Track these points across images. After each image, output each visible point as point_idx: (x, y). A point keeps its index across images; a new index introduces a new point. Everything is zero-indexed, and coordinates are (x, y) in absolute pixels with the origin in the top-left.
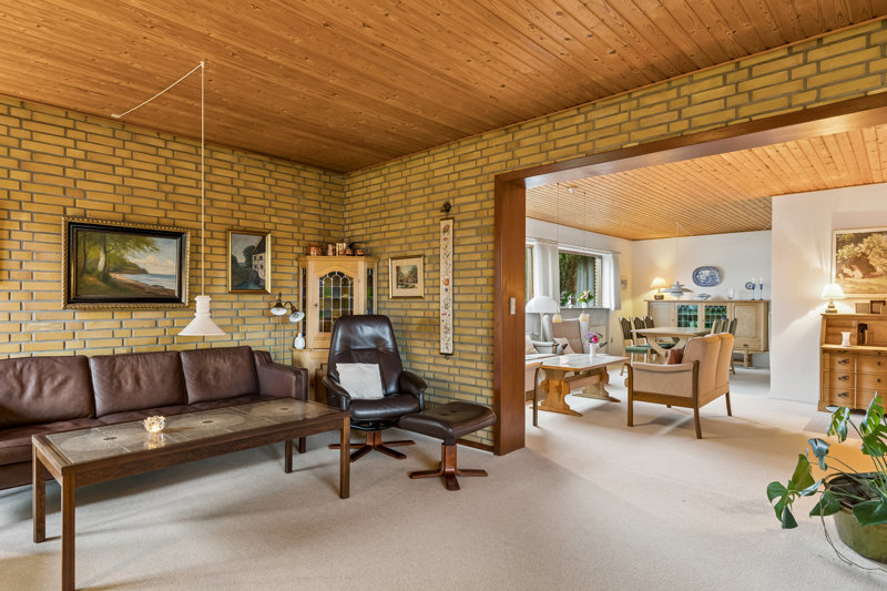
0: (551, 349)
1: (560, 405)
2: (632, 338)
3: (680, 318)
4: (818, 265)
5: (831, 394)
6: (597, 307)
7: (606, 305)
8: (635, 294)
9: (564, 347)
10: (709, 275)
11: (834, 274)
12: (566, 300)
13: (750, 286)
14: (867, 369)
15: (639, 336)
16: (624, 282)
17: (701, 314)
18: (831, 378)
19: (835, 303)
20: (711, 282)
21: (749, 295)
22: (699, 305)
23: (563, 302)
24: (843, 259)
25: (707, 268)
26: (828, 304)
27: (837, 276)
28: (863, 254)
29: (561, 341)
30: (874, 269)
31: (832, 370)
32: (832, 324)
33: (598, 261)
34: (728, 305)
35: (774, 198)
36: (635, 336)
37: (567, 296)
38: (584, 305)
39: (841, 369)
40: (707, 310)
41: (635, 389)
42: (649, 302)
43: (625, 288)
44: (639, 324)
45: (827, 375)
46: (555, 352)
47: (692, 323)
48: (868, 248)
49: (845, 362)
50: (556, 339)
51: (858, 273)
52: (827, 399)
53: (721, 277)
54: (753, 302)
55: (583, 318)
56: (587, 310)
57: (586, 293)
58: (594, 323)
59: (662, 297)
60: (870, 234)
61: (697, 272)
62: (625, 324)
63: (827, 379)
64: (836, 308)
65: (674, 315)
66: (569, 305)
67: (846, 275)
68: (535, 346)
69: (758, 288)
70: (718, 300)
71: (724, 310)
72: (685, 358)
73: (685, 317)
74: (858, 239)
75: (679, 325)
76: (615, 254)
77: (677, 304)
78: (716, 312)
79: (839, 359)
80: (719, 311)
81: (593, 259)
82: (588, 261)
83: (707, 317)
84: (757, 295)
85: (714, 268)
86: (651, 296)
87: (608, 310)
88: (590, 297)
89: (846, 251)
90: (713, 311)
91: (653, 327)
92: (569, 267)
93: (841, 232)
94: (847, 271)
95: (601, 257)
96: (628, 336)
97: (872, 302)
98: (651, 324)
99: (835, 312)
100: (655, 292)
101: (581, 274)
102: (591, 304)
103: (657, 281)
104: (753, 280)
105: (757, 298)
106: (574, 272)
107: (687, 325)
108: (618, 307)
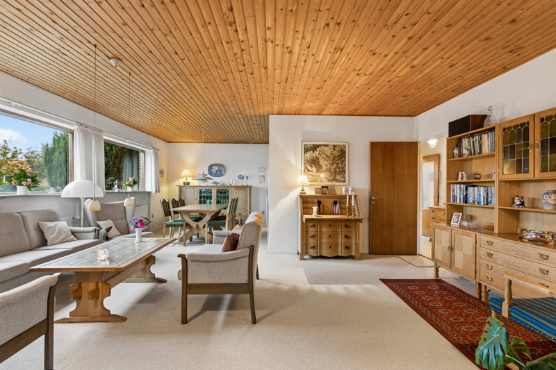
0: (92, 235)
1: (98, 310)
2: (170, 215)
3: (201, 197)
4: (295, 164)
5: (306, 248)
6: (141, 190)
7: (148, 189)
8: (170, 180)
9: (108, 230)
10: (217, 169)
11: (303, 170)
12: (113, 185)
13: (241, 177)
14: (324, 230)
15: (176, 212)
16: (162, 172)
17: (214, 195)
18: (307, 237)
19: (305, 188)
20: (220, 173)
21: (241, 183)
22: (213, 189)
23: (109, 187)
24: (307, 160)
25: (217, 165)
26: (301, 188)
27: (304, 171)
28: (317, 158)
29: (104, 224)
30: (321, 167)
31: (307, 231)
32: (305, 201)
33: (141, 155)
34: (230, 190)
35: (270, 116)
36: (172, 213)
37: (113, 181)
38: (129, 189)
39: (312, 231)
40: (218, 192)
41: (190, 281)
42: (180, 187)
43: (163, 176)
44: (176, 203)
45: (305, 235)
46: (97, 237)
47: (208, 201)
48: (319, 154)
49: (313, 226)
50: (99, 222)
51: (314, 169)
52: (305, 251)
53: (225, 171)
54: (243, 187)
55: (127, 202)
56: (132, 193)
57: (131, 179)
58: (138, 203)
59: (188, 183)
60: (320, 146)
61: (211, 167)
62: (165, 203)
63: (305, 238)
64: (305, 191)
65: (197, 196)
66: (116, 189)
67: (308, 170)
68: (73, 233)
69: (245, 178)
70: (223, 186)
71: (228, 192)
72: (240, 244)
73: (204, 197)
74: (315, 148)
75: (200, 203)
76: (156, 150)
77: (199, 188)
78: (223, 193)
79: (311, 224)
80: (225, 193)
81: (137, 152)
82: (133, 154)
83: (218, 196)
84: (244, 182)
85: (221, 165)
86: (181, 182)
87: (150, 193)
88: (135, 183)
89: (309, 155)
90: (221, 193)
91: (184, 205)
92: (116, 158)
93: (306, 143)
94: (309, 167)
95: (144, 152)
96: (167, 213)
97: (323, 187)
98: (182, 203)
99: (305, 193)
100: (184, 180)
101: (126, 165)
102: (135, 188)
103: (185, 172)
104: (243, 174)
105: (245, 185)
106: (121, 162)
107: (205, 202)
108: (158, 191)
